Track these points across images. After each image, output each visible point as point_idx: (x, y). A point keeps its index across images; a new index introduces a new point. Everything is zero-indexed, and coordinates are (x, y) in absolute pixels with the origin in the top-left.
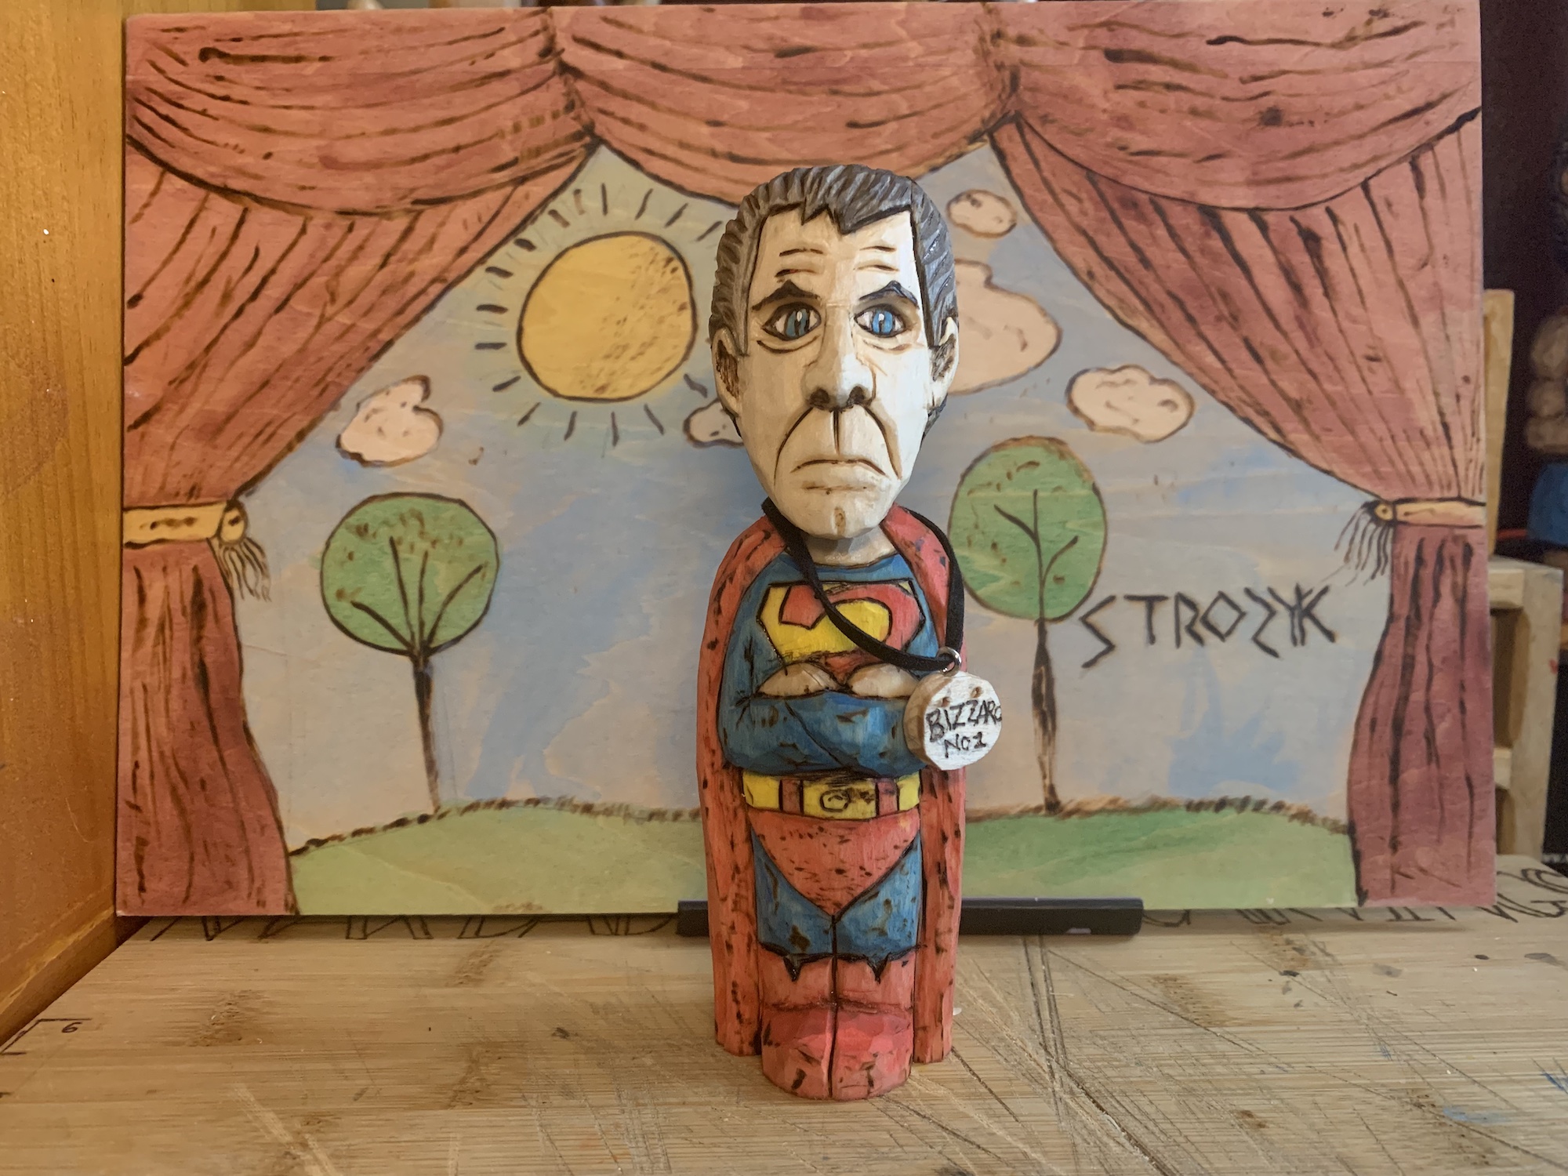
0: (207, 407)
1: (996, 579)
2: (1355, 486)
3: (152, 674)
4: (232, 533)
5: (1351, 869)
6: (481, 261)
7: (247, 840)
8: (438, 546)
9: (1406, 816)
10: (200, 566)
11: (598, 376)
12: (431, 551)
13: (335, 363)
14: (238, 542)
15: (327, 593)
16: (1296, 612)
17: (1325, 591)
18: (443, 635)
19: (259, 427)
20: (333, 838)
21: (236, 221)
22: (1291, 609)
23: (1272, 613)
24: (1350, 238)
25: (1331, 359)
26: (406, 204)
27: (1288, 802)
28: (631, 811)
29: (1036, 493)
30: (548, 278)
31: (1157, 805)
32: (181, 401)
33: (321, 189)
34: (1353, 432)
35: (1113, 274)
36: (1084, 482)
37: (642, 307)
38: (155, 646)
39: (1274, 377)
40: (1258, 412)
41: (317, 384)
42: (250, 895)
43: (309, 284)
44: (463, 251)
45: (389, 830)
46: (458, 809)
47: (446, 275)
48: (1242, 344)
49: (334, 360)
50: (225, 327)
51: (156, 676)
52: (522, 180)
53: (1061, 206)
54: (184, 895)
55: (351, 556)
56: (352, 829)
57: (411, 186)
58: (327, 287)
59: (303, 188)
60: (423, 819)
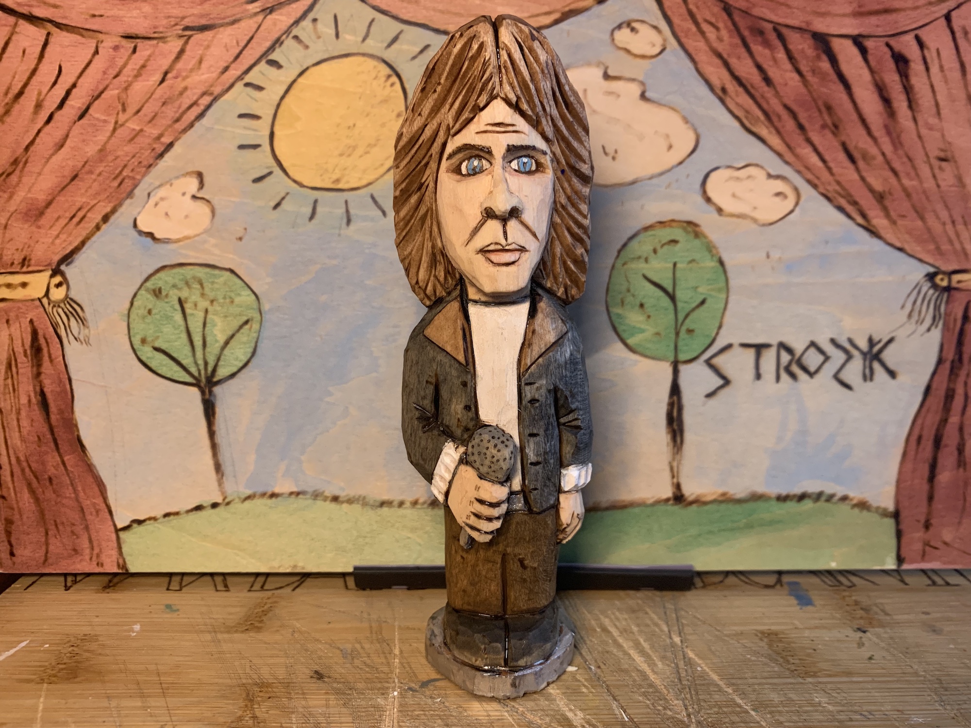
0: (29, 195)
1: (642, 331)
2: (920, 260)
3: (5, 400)
4: (58, 294)
5: (893, 542)
6: (240, 78)
7: (86, 520)
8: (215, 303)
9: (937, 505)
10: (35, 319)
11: (334, 170)
12: (210, 309)
13: (129, 161)
14: (63, 301)
15: (132, 339)
16: (868, 356)
17: (891, 341)
18: (222, 372)
19: (75, 212)
20: (150, 519)
21: (42, 43)
22: (864, 354)
23: (850, 357)
24: (932, 60)
25: (910, 159)
26: (178, 30)
27: (851, 494)
28: (367, 500)
29: (675, 265)
30: (292, 92)
31: (756, 497)
32: (9, 190)
33: (108, 17)
34: (922, 218)
35: (741, 90)
36: (712, 256)
37: (368, 115)
38: (6, 379)
39: (864, 174)
40: (849, 202)
41: (115, 178)
42: (91, 559)
43: (103, 96)
44: (226, 69)
45: (191, 513)
46: (239, 498)
47: (212, 89)
48: (840, 148)
49: (128, 158)
50: (39, 131)
51: (9, 402)
52: (271, 10)
53: (702, 33)
54: (43, 558)
55: (150, 312)
56: (163, 513)
57: (181, 15)
58: (119, 99)
59: (94, 16)
60: (215, 505)
